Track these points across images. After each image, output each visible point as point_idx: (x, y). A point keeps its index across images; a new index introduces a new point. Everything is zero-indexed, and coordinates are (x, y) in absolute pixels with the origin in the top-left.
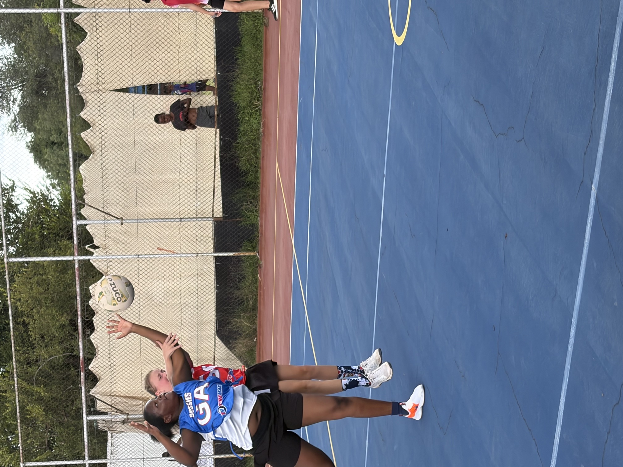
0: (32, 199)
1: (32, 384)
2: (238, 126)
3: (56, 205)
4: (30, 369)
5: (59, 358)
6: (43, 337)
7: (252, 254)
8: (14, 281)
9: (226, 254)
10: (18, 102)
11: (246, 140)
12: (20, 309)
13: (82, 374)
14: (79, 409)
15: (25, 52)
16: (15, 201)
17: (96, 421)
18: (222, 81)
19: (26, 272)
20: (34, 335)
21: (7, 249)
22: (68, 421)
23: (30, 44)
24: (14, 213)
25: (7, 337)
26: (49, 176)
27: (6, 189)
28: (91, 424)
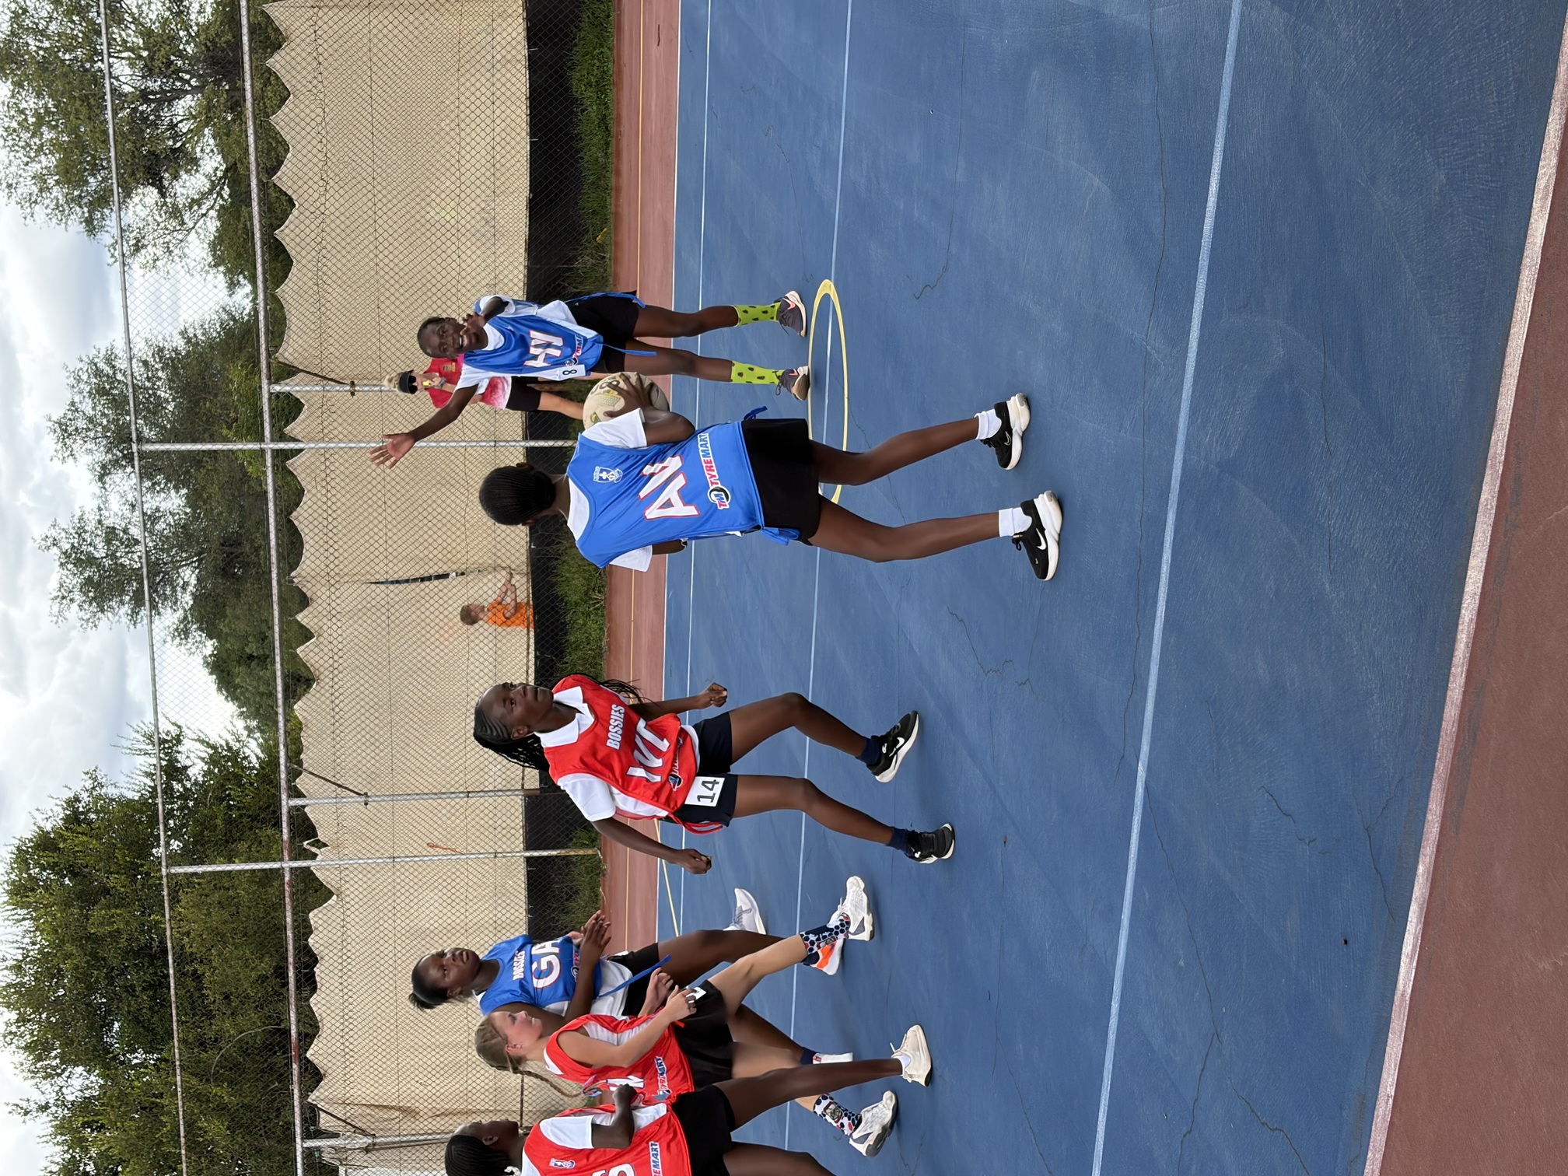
0: (211, 756)
1: (208, 1080)
2: (565, 634)
3: (254, 768)
4: (204, 1055)
5: (256, 1034)
6: (227, 997)
7: (590, 852)
8: (179, 901)
9: (545, 853)
10: (190, 588)
11: (580, 658)
12: (188, 950)
13: (295, 1066)
14: (290, 1125)
15: (205, 502)
16: (183, 760)
17: (318, 1149)
18: (539, 560)
19: (199, 884)
20: (212, 995)
21: (168, 844)
22: (271, 1146)
23: (214, 489)
24: (180, 781)
25: (164, 1000)
26: (242, 713)
27: (167, 741)
28: (309, 1153)
